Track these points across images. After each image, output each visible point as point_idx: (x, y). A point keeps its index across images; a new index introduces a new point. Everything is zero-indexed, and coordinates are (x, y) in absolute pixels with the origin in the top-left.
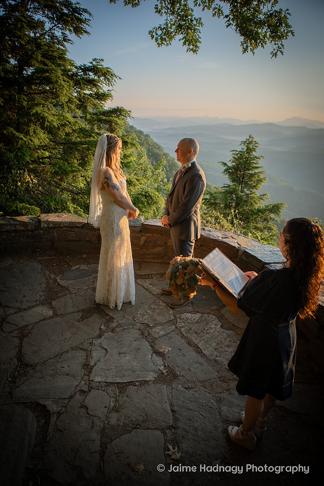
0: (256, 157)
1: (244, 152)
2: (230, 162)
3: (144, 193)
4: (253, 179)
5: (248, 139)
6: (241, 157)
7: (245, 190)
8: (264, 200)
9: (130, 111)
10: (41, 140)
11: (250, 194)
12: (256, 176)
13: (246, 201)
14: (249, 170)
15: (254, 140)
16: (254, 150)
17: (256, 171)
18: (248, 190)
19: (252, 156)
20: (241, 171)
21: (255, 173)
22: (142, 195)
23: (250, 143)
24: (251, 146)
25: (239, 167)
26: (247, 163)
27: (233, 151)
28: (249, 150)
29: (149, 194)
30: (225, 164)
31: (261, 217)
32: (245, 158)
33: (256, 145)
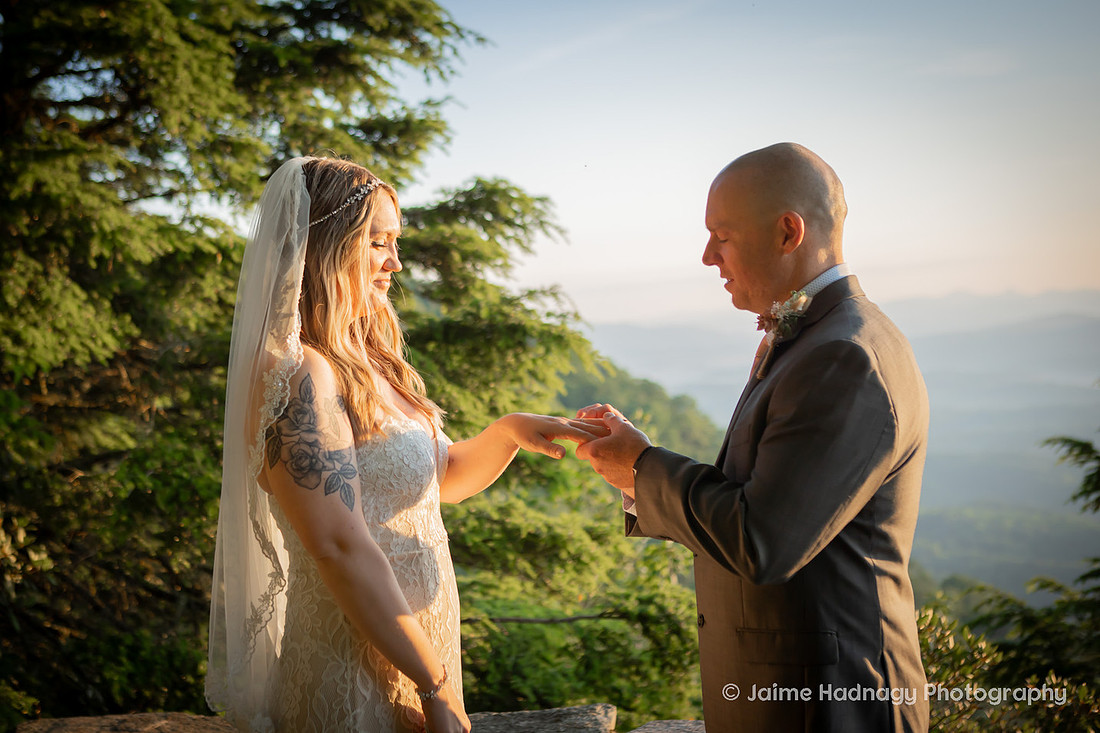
3: (632, 605)
9: (542, 200)
10: (73, 341)
22: (624, 615)
29: (661, 609)
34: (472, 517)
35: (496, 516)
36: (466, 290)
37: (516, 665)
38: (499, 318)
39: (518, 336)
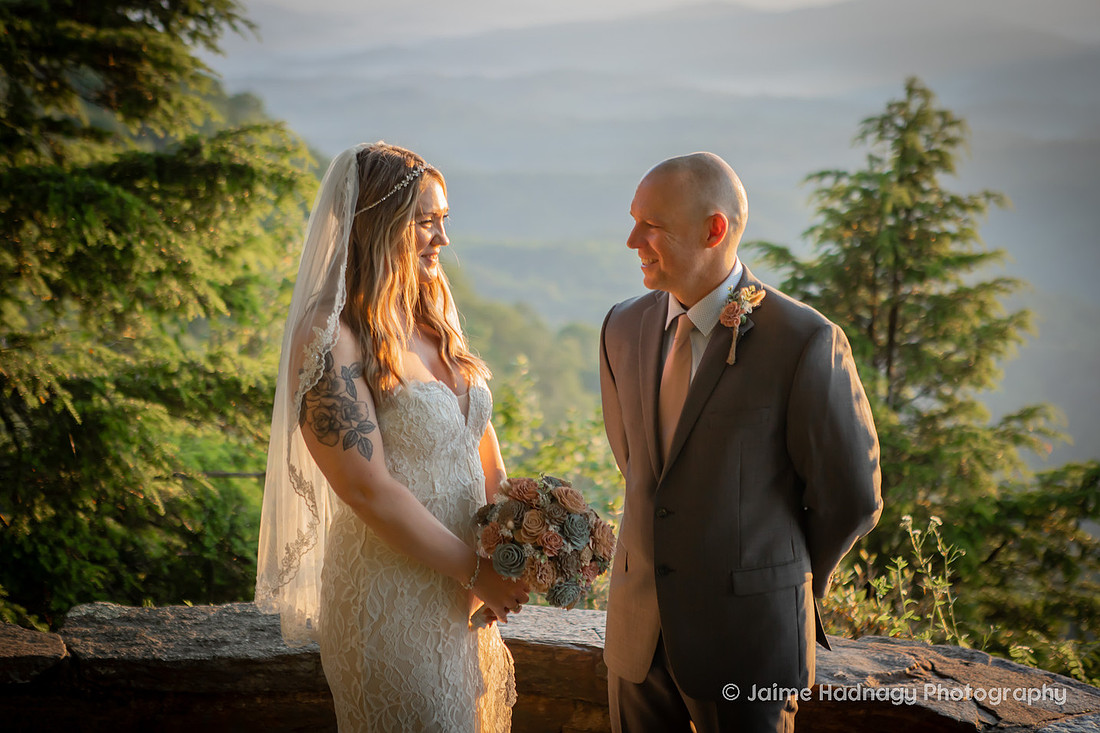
0: (955, 201)
1: (881, 178)
2: (812, 241)
4: (959, 327)
5: (903, 105)
6: (871, 206)
7: (910, 392)
8: (1030, 444)
11: (946, 415)
12: (969, 308)
13: (926, 460)
14: (922, 277)
15: (937, 104)
16: (943, 162)
17: (968, 278)
18: (926, 392)
19: (933, 199)
20: (874, 288)
21: (963, 294)
23: (915, 123)
24: (920, 142)
25: (859, 267)
26: (905, 240)
27: (822, 175)
28: (913, 166)
30: (782, 255)
31: (1027, 549)
32: (895, 212)
33: (952, 132)
34: (185, 370)
35: (210, 368)
36: (155, 103)
37: (233, 527)
38: (224, 159)
39: (246, 180)
